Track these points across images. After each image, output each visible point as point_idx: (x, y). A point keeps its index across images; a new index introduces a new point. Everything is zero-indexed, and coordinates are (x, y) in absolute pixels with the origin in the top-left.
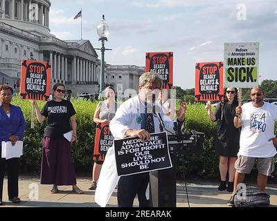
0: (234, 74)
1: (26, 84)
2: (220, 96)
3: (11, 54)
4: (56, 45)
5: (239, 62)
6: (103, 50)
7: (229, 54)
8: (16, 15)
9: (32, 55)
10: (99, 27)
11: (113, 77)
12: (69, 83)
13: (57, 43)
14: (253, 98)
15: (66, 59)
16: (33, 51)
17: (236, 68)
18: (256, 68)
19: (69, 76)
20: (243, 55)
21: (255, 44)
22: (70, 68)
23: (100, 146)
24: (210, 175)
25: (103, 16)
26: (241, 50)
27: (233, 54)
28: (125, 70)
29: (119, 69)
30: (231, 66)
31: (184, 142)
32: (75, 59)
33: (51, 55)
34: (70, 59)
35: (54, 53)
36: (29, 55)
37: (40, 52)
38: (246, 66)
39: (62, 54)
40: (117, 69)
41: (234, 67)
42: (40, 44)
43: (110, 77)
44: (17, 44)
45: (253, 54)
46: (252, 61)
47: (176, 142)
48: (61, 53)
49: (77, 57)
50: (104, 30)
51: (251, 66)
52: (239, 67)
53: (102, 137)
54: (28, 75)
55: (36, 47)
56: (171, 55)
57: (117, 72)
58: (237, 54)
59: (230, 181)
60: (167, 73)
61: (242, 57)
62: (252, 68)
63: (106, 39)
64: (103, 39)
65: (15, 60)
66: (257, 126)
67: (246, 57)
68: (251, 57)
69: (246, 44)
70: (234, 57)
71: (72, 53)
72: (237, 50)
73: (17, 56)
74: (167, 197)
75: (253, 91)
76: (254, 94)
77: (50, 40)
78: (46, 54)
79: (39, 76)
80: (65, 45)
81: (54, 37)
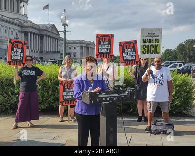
0: (146, 49)
1: (11, 55)
2: (137, 62)
3: (2, 33)
4: (32, 28)
5: (150, 41)
6: (65, 32)
7: (144, 36)
8: (5, 8)
9: (16, 34)
10: (62, 17)
11: (70, 48)
12: (41, 52)
13: (33, 26)
14: (155, 64)
15: (39, 37)
16: (17, 31)
17: (148, 45)
18: (160, 45)
19: (41, 48)
20: (152, 36)
21: (160, 29)
22: (42, 42)
23: (63, 96)
24: (135, 112)
25: (65, 10)
26: (151, 33)
27: (146, 36)
28: (78, 43)
29: (74, 43)
30: (145, 44)
31: (122, 94)
32: (45, 37)
33: (29, 34)
34: (42, 36)
35: (31, 33)
36: (15, 34)
37: (22, 32)
38: (154, 44)
39: (36, 34)
40: (73, 43)
41: (147, 44)
42: (22, 27)
43: (68, 48)
44: (6, 27)
45: (158, 36)
46: (158, 41)
47: (117, 95)
48: (36, 32)
49: (46, 35)
50: (65, 19)
51: (157, 44)
52: (150, 44)
53: (64, 90)
54: (12, 50)
55: (19, 29)
56: (112, 36)
57: (73, 45)
58: (149, 36)
59: (145, 115)
60: (109, 47)
61: (152, 38)
62: (158, 45)
63: (67, 25)
64: (65, 25)
65: (6, 37)
66: (158, 82)
67: (154, 38)
68: (157, 38)
69: (154, 29)
70: (147, 38)
71: (43, 33)
72: (149, 33)
73: (7, 35)
74: (111, 129)
75: (155, 60)
76: (156, 62)
77: (28, 24)
78: (26, 33)
79: (19, 50)
80: (38, 28)
81: (31, 22)
